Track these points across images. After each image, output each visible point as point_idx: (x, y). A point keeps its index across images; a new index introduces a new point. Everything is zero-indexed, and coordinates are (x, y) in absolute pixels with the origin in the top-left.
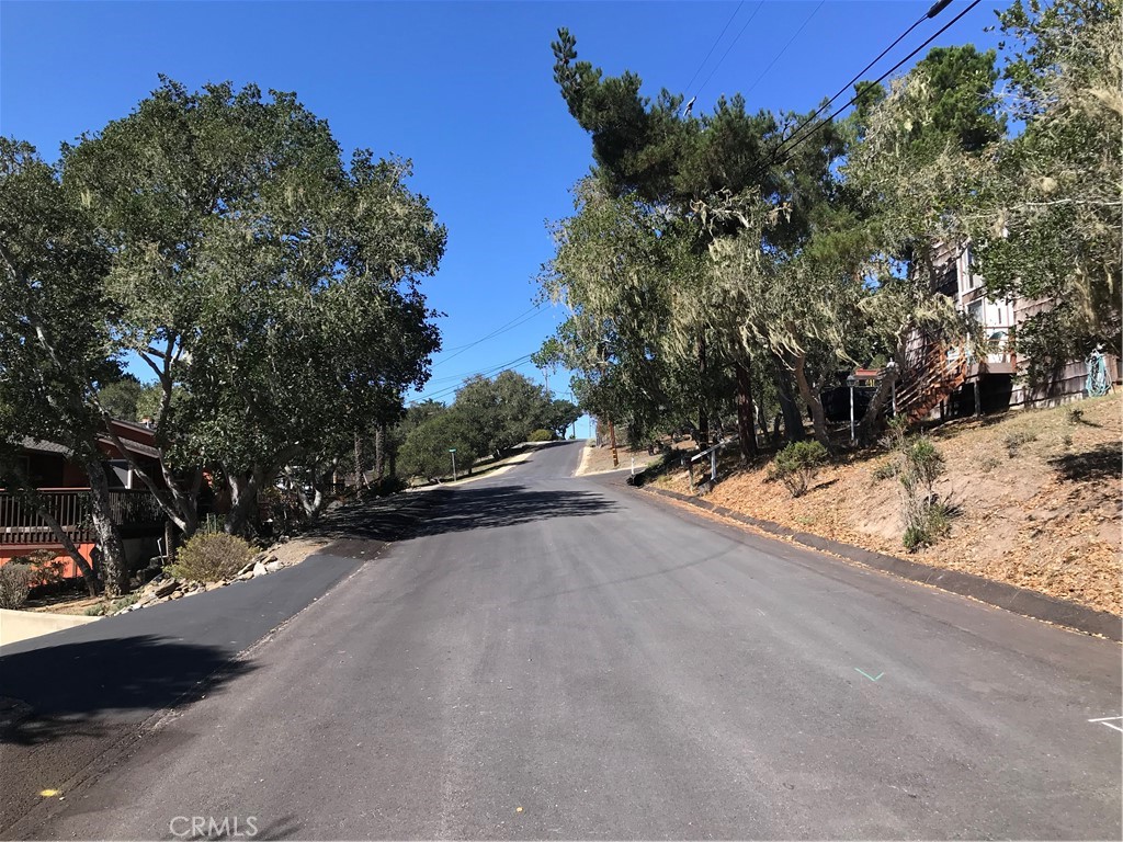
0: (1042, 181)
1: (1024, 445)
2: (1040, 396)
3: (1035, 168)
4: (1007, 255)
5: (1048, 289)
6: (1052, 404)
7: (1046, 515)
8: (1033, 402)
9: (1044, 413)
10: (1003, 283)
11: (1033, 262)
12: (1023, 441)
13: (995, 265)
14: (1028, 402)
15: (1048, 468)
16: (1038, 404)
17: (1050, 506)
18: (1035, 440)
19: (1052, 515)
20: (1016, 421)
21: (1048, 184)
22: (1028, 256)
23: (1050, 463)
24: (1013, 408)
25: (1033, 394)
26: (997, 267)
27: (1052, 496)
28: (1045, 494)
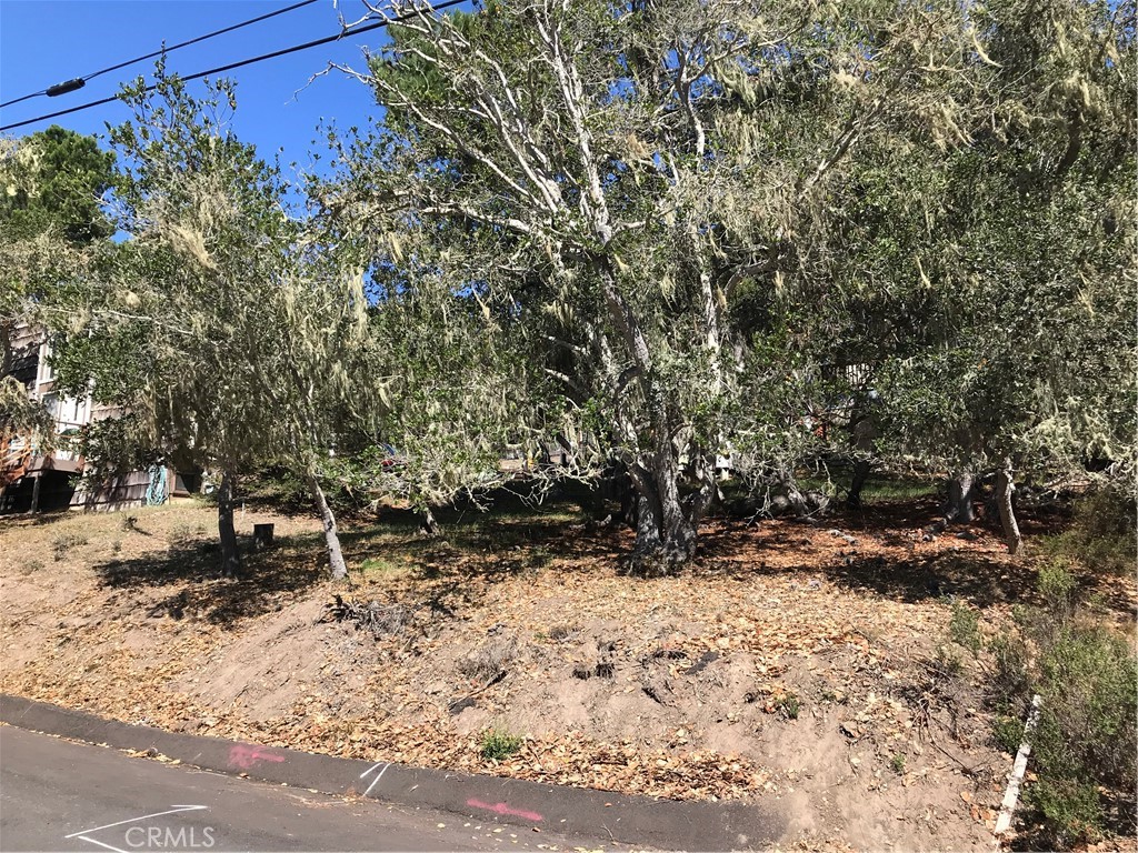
0: (127, 294)
1: (73, 549)
2: (102, 499)
3: (122, 280)
4: (84, 355)
5: (119, 397)
6: (113, 509)
7: (78, 622)
8: (94, 504)
9: (102, 517)
10: (77, 382)
11: (109, 368)
12: (73, 544)
13: (71, 362)
14: (90, 504)
15: (93, 573)
16: (98, 507)
17: (84, 612)
18: (86, 544)
19: (84, 622)
20: (72, 522)
21: (132, 298)
22: (105, 360)
23: (95, 568)
24: (72, 508)
25: (96, 496)
26: (75, 366)
27: (88, 602)
28: (83, 600)
